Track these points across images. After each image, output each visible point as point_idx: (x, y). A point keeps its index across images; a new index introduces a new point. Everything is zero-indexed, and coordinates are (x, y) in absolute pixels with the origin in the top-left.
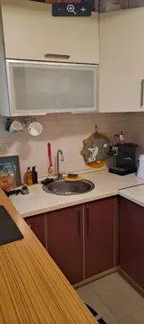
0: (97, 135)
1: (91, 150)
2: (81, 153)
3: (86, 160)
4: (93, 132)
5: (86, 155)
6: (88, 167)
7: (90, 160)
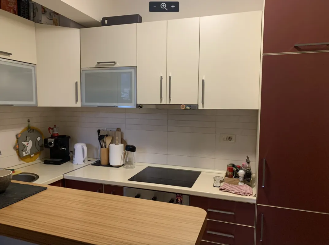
0: (30, 129)
1: (25, 143)
2: (15, 148)
3: (19, 155)
4: (26, 126)
5: (19, 149)
6: (22, 162)
7: (24, 154)
